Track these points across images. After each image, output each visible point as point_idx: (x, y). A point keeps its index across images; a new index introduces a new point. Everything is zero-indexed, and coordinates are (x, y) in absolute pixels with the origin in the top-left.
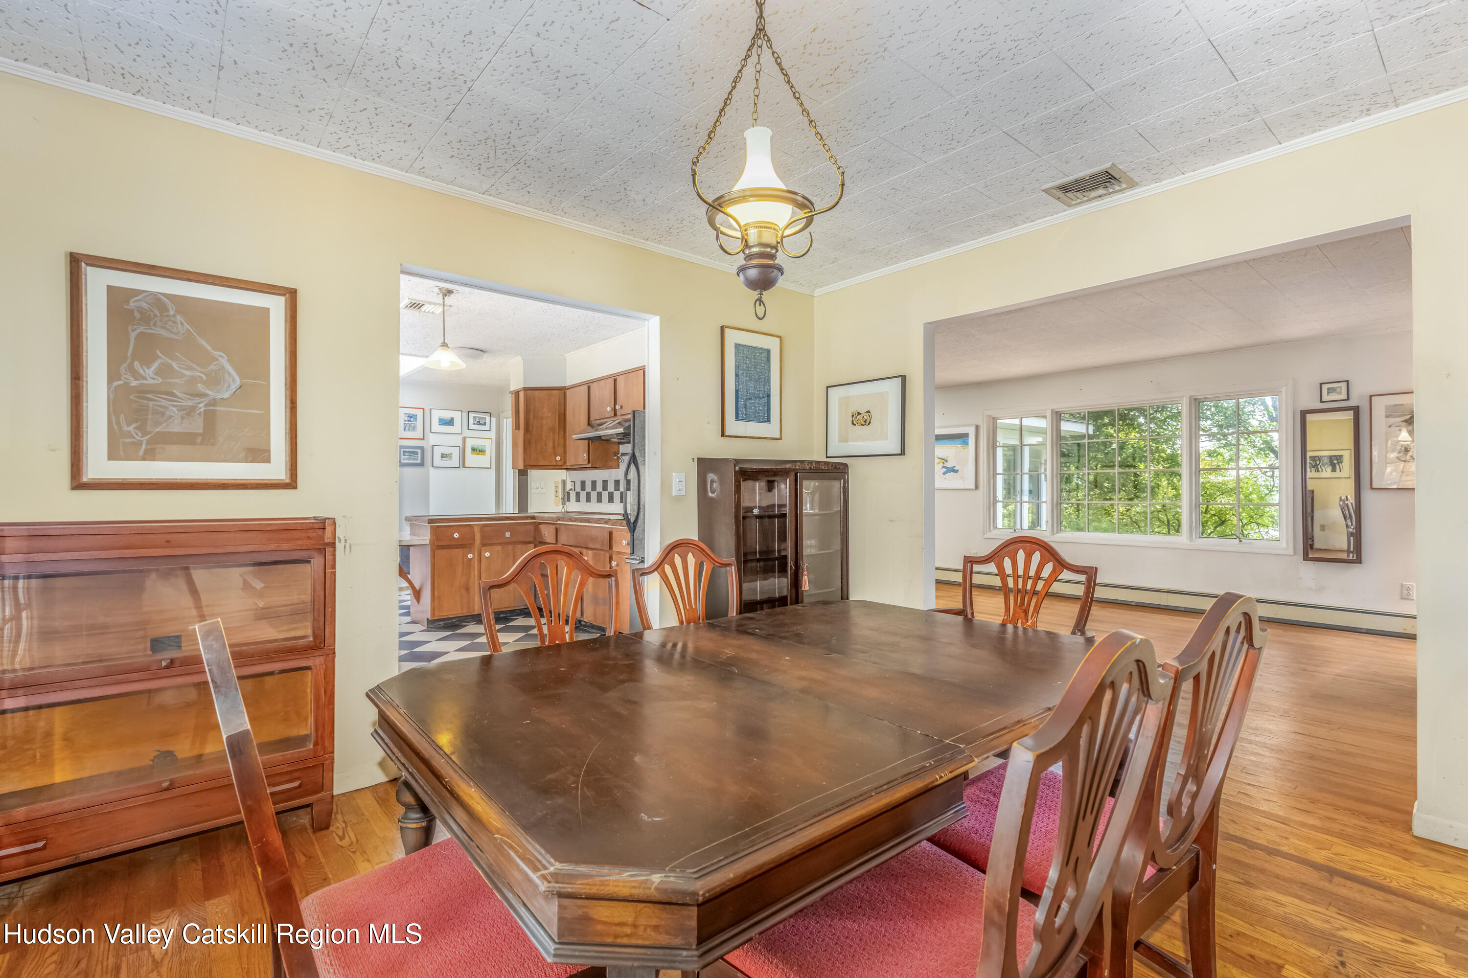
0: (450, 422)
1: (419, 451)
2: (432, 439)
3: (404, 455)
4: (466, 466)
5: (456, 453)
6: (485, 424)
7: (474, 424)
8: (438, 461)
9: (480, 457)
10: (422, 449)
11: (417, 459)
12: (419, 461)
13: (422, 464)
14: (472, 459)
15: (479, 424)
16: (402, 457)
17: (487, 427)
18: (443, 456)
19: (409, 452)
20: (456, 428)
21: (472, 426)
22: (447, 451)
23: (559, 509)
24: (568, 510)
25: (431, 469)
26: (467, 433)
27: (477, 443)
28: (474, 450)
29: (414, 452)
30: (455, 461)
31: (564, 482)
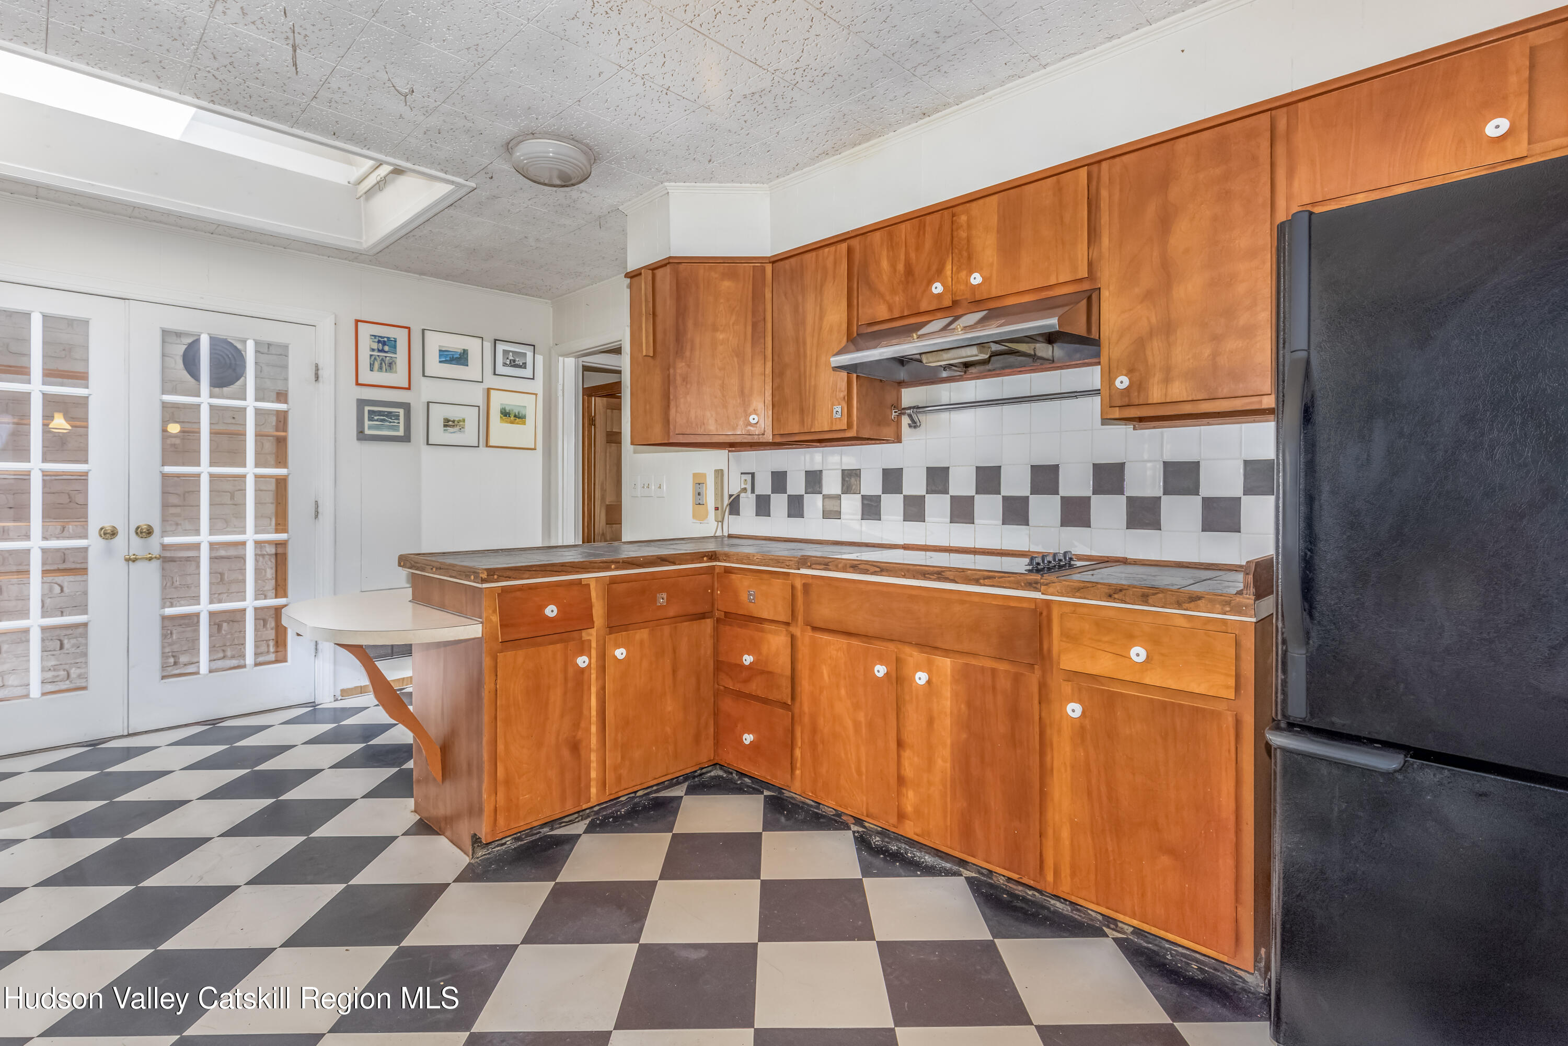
0: (461, 359)
1: (401, 412)
2: (425, 390)
3: (370, 419)
4: (491, 443)
5: (471, 417)
6: (524, 366)
7: (505, 364)
8: (439, 433)
9: (516, 428)
10: (407, 407)
11: (396, 428)
12: (401, 433)
13: (406, 438)
14: (501, 431)
15: (514, 364)
16: (367, 423)
17: (528, 372)
18: (448, 423)
19: (380, 413)
20: (472, 371)
21: (500, 369)
22: (454, 413)
23: (709, 527)
24: (733, 531)
25: (425, 448)
26: (491, 381)
27: (513, 401)
28: (505, 414)
29: (389, 415)
30: (470, 434)
31: (719, 473)
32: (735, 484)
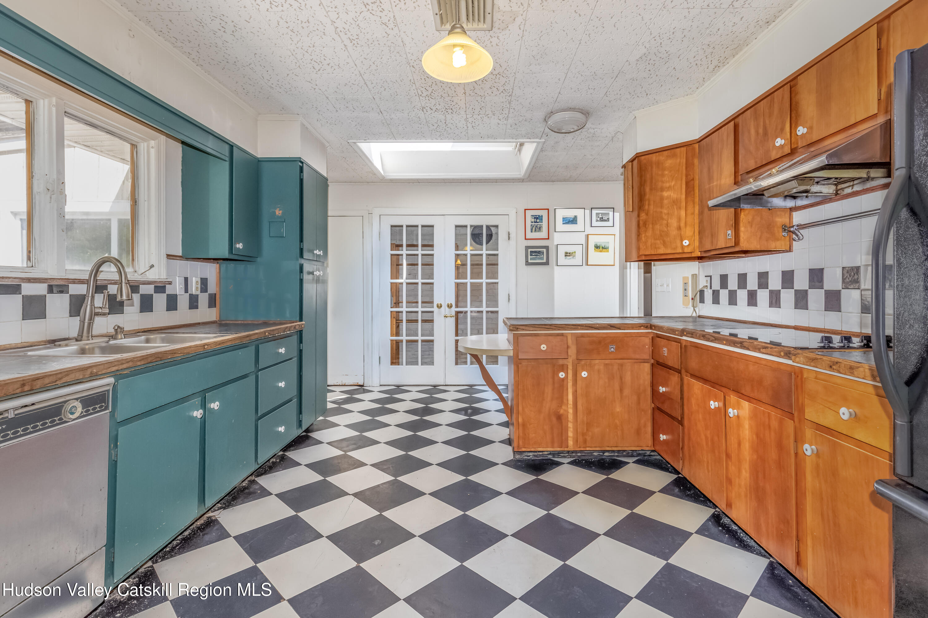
0: (574, 221)
1: (545, 250)
2: (557, 238)
3: (531, 255)
4: (589, 264)
5: (579, 250)
6: (608, 220)
7: (597, 221)
8: (562, 260)
9: (603, 254)
10: (547, 248)
11: (542, 259)
12: (545, 261)
13: (547, 263)
14: (595, 257)
15: (602, 220)
16: (529, 257)
17: (610, 223)
18: (567, 254)
19: (535, 252)
20: (579, 226)
21: (595, 223)
22: (570, 249)
23: (689, 312)
25: (556, 267)
26: (589, 230)
27: (600, 240)
28: (597, 247)
29: (539, 252)
30: (578, 259)
31: (695, 277)
32: (703, 282)
